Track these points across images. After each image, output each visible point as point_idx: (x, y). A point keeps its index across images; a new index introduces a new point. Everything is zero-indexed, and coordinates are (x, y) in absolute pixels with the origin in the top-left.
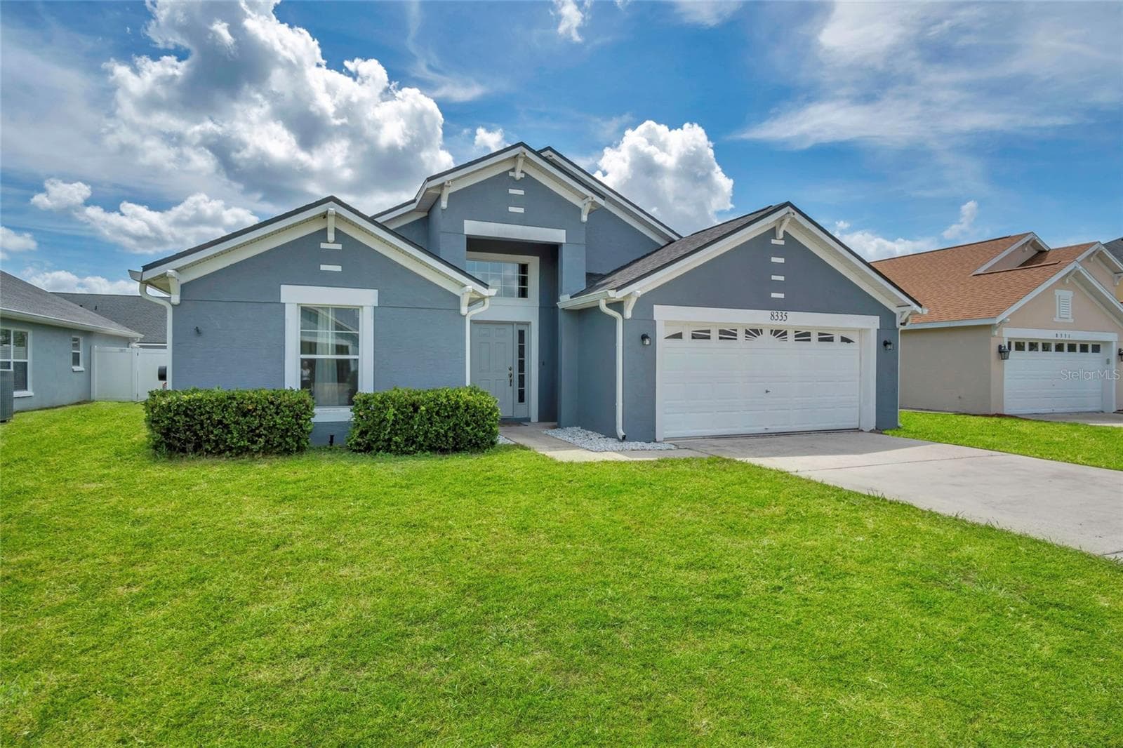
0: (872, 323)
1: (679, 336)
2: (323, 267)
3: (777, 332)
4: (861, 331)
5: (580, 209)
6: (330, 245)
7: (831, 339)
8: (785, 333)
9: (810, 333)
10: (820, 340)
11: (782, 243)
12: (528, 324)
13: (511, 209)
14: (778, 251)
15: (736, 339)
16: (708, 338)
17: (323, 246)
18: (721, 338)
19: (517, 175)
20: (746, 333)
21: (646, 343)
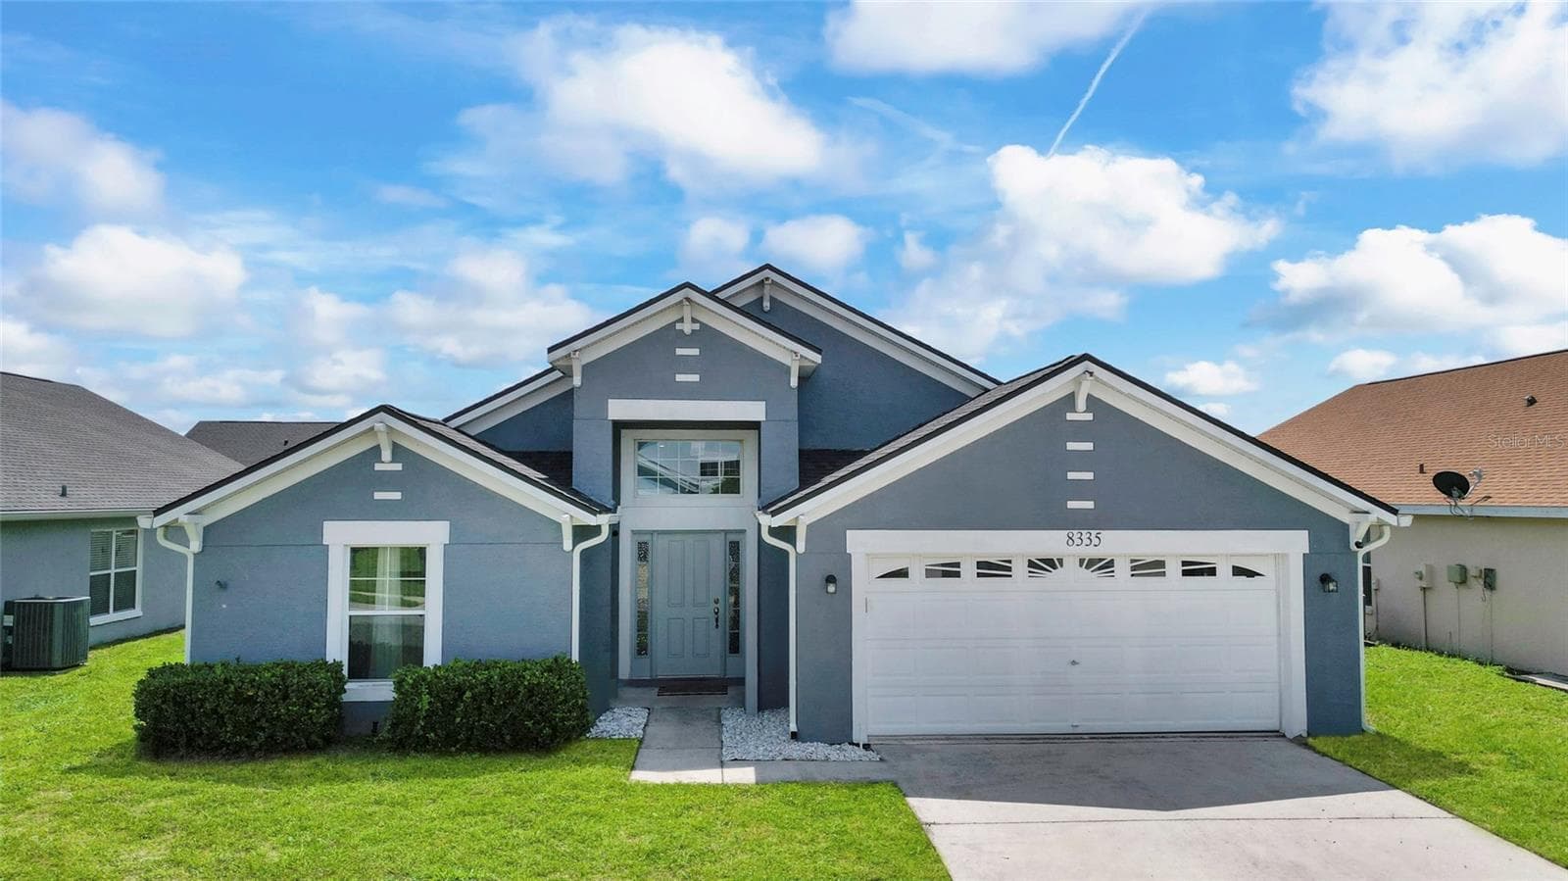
0: (1297, 542)
1: (902, 573)
2: (378, 496)
3: (1091, 563)
4: (1280, 558)
5: (789, 368)
6: (387, 465)
7: (1212, 572)
8: (1110, 564)
9: (1164, 562)
10: (1185, 573)
11: (1089, 417)
12: (743, 532)
13: (680, 378)
14: (1080, 431)
15: (1010, 576)
16: (957, 575)
17: (378, 467)
18: (979, 575)
19: (687, 327)
20: (1029, 566)
21: (831, 588)
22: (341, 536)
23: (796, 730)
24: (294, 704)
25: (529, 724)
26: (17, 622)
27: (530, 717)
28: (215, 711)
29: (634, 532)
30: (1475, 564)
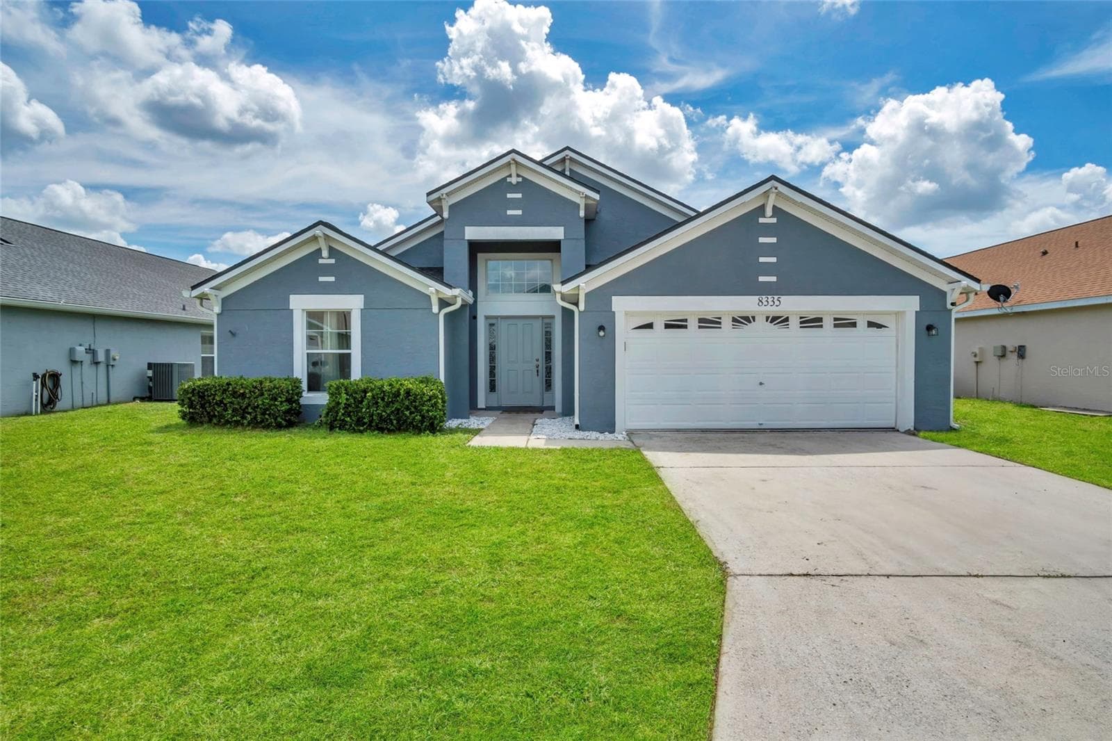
0: (911, 304)
1: (649, 326)
2: (321, 279)
3: (774, 319)
4: (899, 314)
5: (579, 205)
6: (325, 260)
7: (854, 325)
8: (787, 319)
9: (822, 318)
10: (836, 326)
11: (774, 220)
12: (553, 317)
13: (509, 212)
14: (768, 230)
15: (720, 328)
16: (685, 327)
17: (321, 261)
18: (700, 327)
19: (514, 180)
20: (733, 321)
21: (602, 333)
22: (300, 304)
23: (578, 423)
24: (267, 399)
25: (407, 413)
26: (154, 372)
27: (408, 408)
28: (221, 402)
29: (487, 318)
30: (1011, 344)
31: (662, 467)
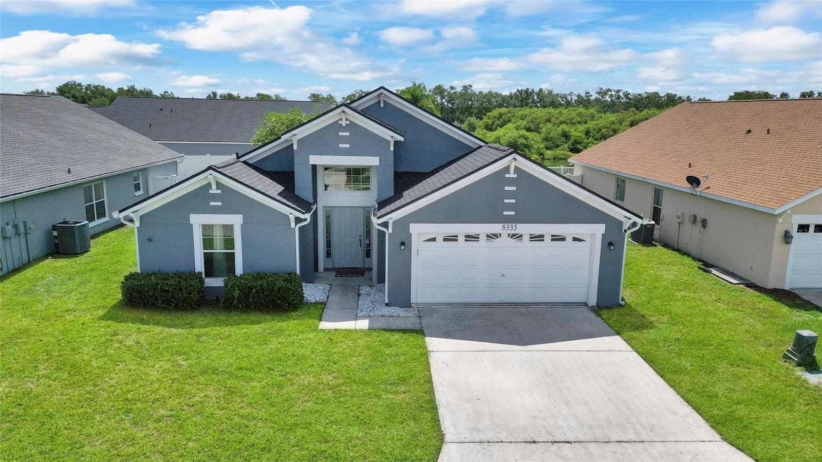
0: (600, 229)
1: (434, 240)
2: (212, 204)
3: (513, 235)
4: (593, 236)
5: (389, 142)
6: (214, 190)
7: (563, 239)
8: (521, 236)
9: (542, 236)
10: (552, 240)
11: (515, 176)
13: (341, 146)
14: (511, 182)
15: (478, 241)
16: (456, 240)
17: (211, 191)
18: (466, 240)
19: (344, 123)
20: (487, 237)
21: (403, 248)
22: (197, 220)
23: (387, 302)
24: (184, 293)
25: (279, 302)
26: (59, 233)
27: (279, 299)
28: (154, 295)
29: (323, 210)
30: (700, 215)
31: (433, 351)
